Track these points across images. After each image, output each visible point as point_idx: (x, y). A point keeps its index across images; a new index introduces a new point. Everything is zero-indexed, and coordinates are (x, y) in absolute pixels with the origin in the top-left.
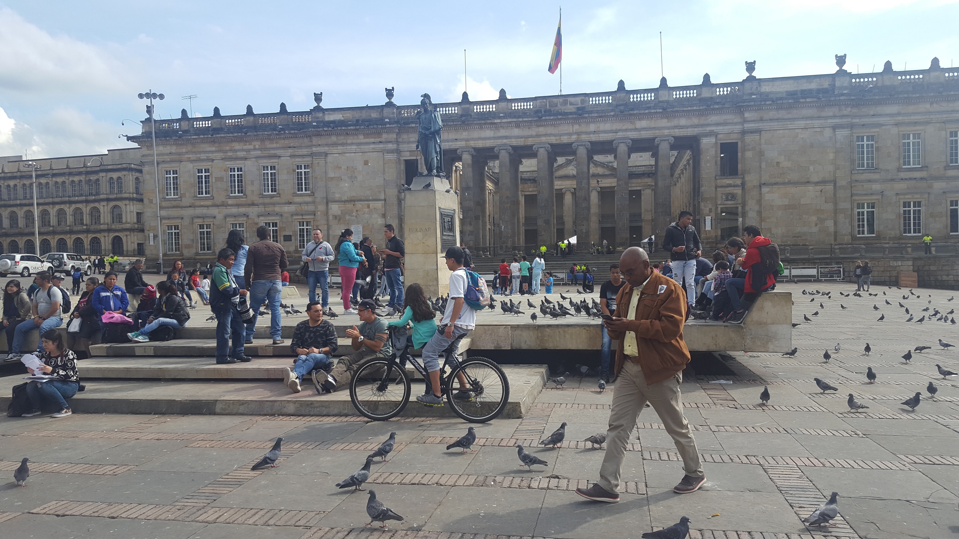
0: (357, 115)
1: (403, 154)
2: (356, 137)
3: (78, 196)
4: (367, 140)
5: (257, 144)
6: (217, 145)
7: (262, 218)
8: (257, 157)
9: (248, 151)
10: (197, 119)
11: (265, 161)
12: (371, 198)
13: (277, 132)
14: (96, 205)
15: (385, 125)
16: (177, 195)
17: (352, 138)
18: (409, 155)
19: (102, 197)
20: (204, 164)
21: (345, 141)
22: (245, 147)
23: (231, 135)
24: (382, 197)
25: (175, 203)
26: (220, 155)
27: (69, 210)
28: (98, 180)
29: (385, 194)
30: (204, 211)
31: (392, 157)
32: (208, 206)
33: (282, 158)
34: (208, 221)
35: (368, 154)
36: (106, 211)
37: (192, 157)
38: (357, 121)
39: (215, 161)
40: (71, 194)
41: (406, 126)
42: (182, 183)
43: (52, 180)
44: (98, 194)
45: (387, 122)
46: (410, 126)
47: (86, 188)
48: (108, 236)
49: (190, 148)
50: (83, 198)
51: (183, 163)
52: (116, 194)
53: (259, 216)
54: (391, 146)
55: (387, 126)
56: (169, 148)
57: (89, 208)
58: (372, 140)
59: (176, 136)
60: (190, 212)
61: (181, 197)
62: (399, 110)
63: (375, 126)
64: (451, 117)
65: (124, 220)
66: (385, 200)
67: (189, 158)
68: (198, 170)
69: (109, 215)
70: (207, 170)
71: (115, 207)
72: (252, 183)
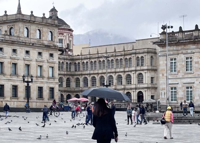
6: (196, 45)
14: (129, 73)
19: (133, 68)
20: (190, 55)
26: (198, 50)
27: (115, 76)
28: (130, 58)
32: (191, 78)
34: (190, 85)
36: (134, 76)
47: (124, 63)
48: (135, 91)
49: (183, 47)
50: (123, 69)
51: (179, 54)
52: (140, 67)
56: (172, 47)
59: (176, 41)
60: (182, 81)
61: (178, 73)
65: (144, 82)
67: (182, 52)
68: (187, 58)
69: (136, 78)
70: (191, 58)
71: (139, 74)
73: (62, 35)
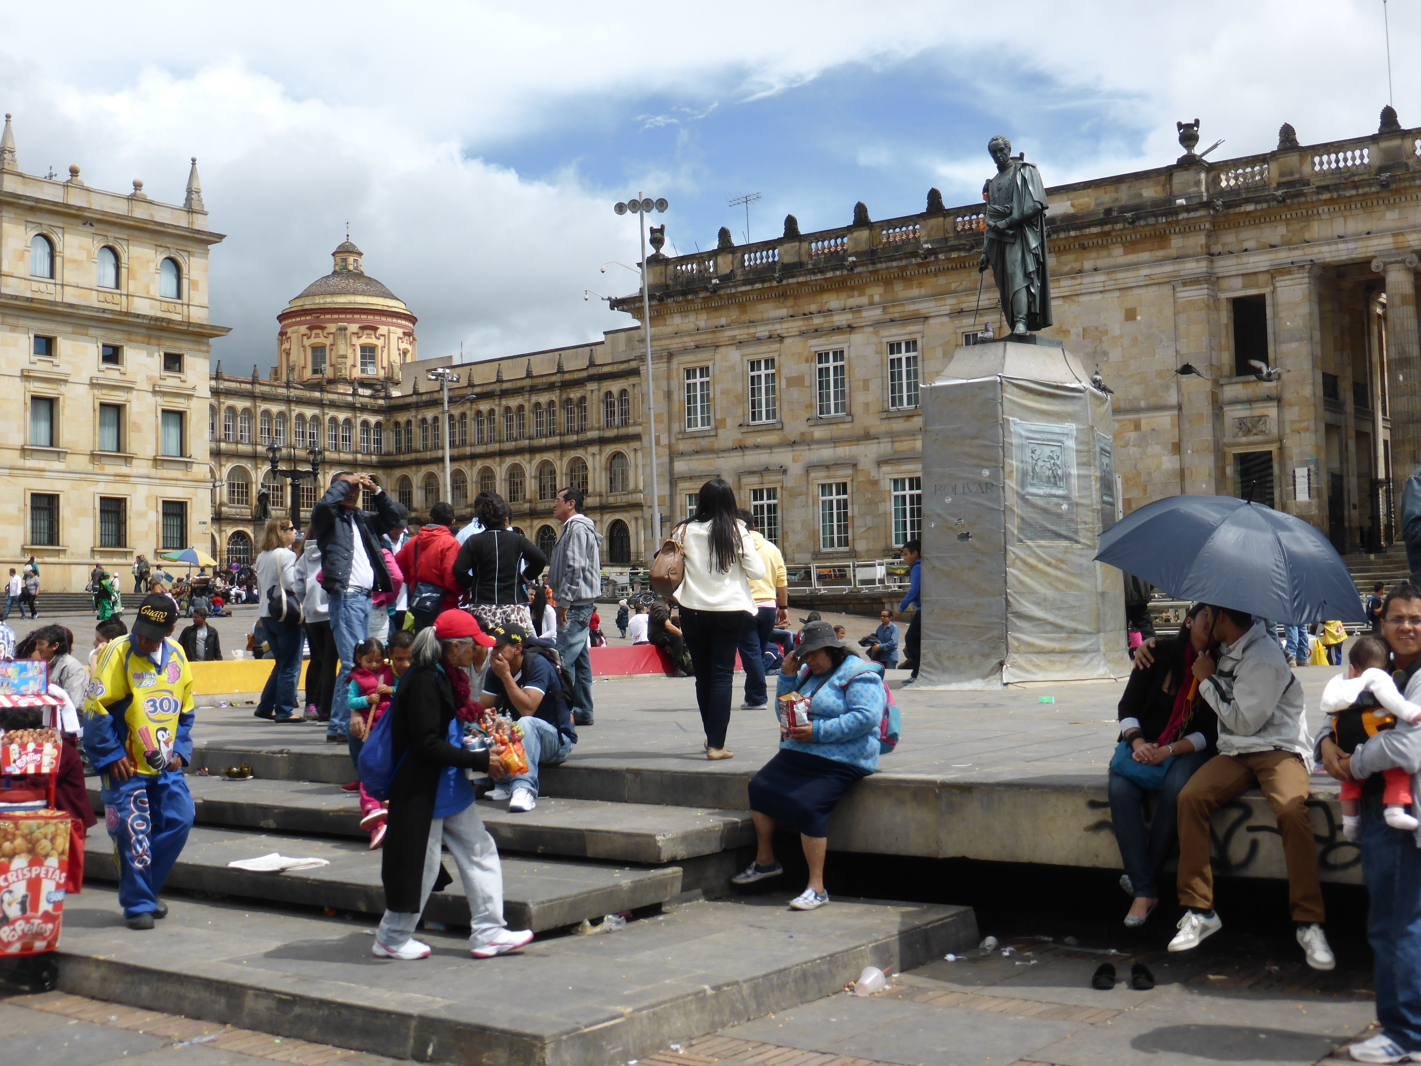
0: (1107, 198)
1: (1225, 284)
2: (1104, 253)
3: (546, 437)
4: (1133, 258)
5: (876, 293)
6: (790, 302)
7: (886, 469)
8: (877, 324)
9: (856, 310)
10: (749, 248)
11: (894, 331)
12: (1143, 404)
13: (919, 260)
14: (579, 453)
15: (1177, 213)
16: (709, 424)
17: (1094, 255)
18: (1240, 286)
19: (591, 434)
20: (764, 348)
21: (1077, 266)
22: (852, 302)
23: (819, 276)
24: (1173, 399)
25: (704, 443)
26: (797, 325)
27: (530, 466)
28: (583, 399)
29: (1179, 390)
30: (764, 457)
31: (1198, 293)
32: (770, 447)
33: (931, 321)
34: (770, 481)
35: (1136, 291)
36: (598, 465)
37: (740, 333)
38: (1108, 211)
39: (787, 341)
40: (533, 431)
41: (1231, 211)
42: (718, 396)
43: (500, 405)
44: (583, 430)
45: (1182, 206)
46: (1242, 209)
47: (561, 417)
48: (601, 521)
49: (734, 314)
50: (555, 440)
51: (721, 349)
52: (618, 428)
54: (1193, 267)
55: (1181, 217)
56: (692, 317)
57: (566, 460)
58: (1145, 256)
59: (706, 289)
60: (736, 460)
61: (716, 428)
62: (1213, 174)
63: (1151, 220)
64: (1354, 175)
65: (631, 486)
66: (1180, 407)
67: (734, 337)
68: (752, 364)
69: (603, 474)
70: (770, 363)
71: (614, 457)
72: (866, 384)
73: (372, 332)
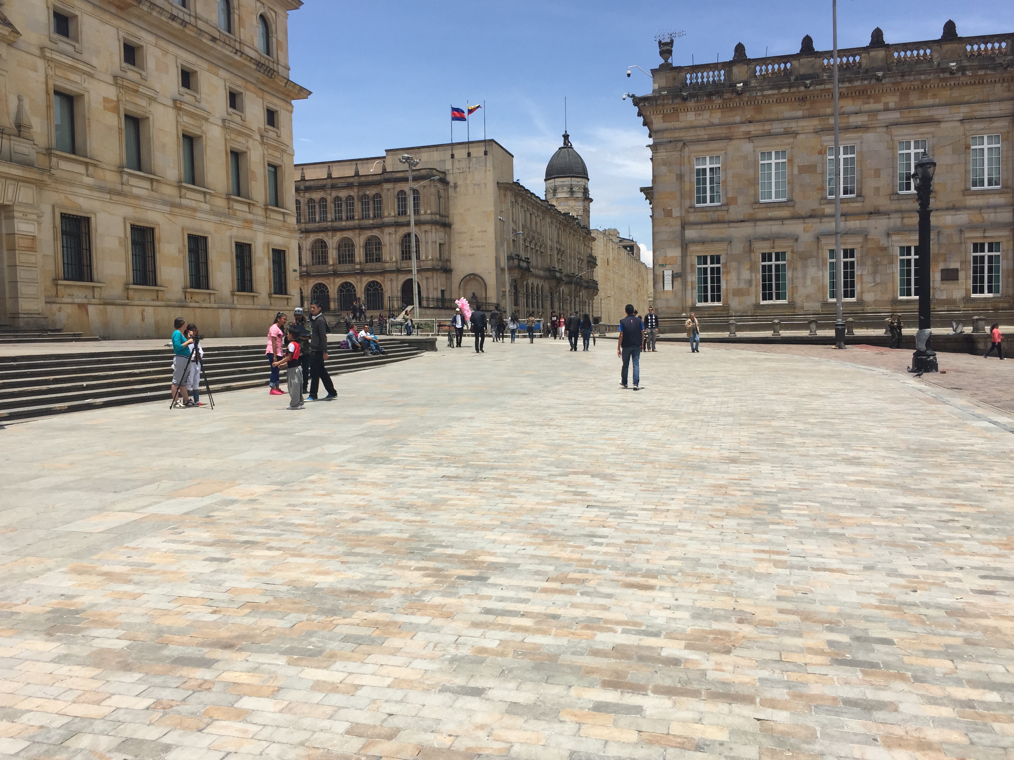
3: (345, 220)
5: (892, 100)
6: (807, 106)
7: (895, 238)
8: (889, 126)
9: (873, 113)
10: (764, 60)
11: (906, 131)
16: (718, 201)
20: (776, 142)
22: (866, 107)
25: (715, 216)
30: (775, 228)
32: (783, 219)
33: (943, 125)
36: (391, 242)
37: (755, 129)
40: (334, 216)
44: (379, 217)
47: (358, 207)
48: (397, 279)
50: (355, 223)
51: (734, 142)
52: (410, 216)
53: (888, 235)
59: (731, 91)
60: (746, 230)
67: (749, 132)
69: (397, 247)
72: (877, 173)
